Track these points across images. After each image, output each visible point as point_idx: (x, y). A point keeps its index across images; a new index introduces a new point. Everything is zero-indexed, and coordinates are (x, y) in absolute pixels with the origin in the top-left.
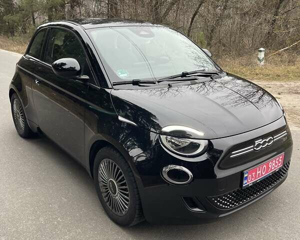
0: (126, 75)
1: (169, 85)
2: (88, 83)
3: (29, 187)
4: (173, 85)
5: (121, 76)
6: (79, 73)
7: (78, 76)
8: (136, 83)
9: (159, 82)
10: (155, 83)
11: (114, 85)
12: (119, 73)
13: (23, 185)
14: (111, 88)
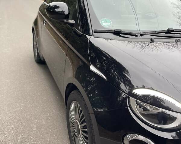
0: (109, 24)
1: (151, 40)
2: (74, 28)
3: (23, 104)
4: (155, 40)
5: (103, 24)
6: (67, 17)
7: (65, 20)
8: (117, 33)
9: (141, 35)
10: (137, 36)
11: (95, 32)
12: (103, 22)
13: (20, 101)
14: (91, 35)
